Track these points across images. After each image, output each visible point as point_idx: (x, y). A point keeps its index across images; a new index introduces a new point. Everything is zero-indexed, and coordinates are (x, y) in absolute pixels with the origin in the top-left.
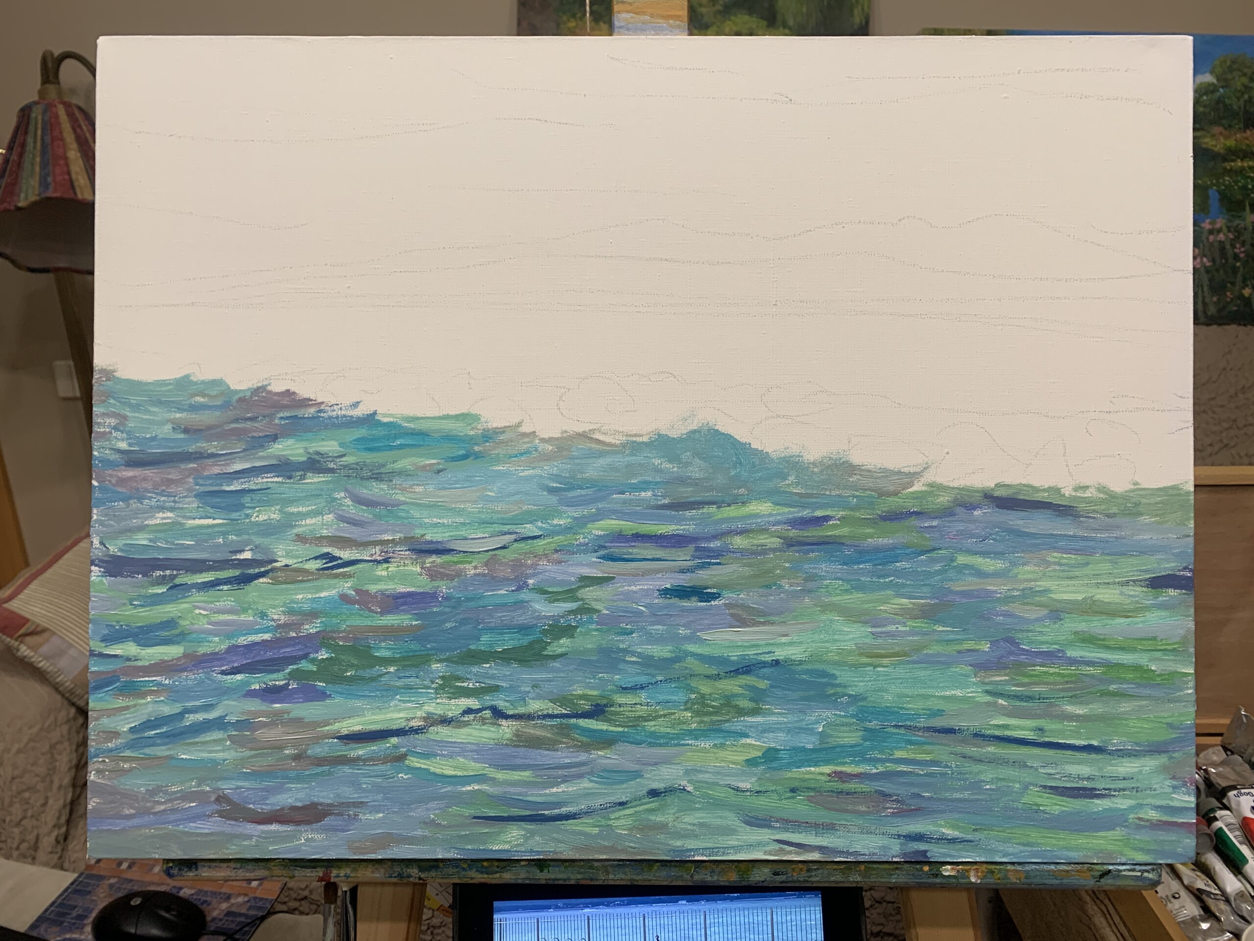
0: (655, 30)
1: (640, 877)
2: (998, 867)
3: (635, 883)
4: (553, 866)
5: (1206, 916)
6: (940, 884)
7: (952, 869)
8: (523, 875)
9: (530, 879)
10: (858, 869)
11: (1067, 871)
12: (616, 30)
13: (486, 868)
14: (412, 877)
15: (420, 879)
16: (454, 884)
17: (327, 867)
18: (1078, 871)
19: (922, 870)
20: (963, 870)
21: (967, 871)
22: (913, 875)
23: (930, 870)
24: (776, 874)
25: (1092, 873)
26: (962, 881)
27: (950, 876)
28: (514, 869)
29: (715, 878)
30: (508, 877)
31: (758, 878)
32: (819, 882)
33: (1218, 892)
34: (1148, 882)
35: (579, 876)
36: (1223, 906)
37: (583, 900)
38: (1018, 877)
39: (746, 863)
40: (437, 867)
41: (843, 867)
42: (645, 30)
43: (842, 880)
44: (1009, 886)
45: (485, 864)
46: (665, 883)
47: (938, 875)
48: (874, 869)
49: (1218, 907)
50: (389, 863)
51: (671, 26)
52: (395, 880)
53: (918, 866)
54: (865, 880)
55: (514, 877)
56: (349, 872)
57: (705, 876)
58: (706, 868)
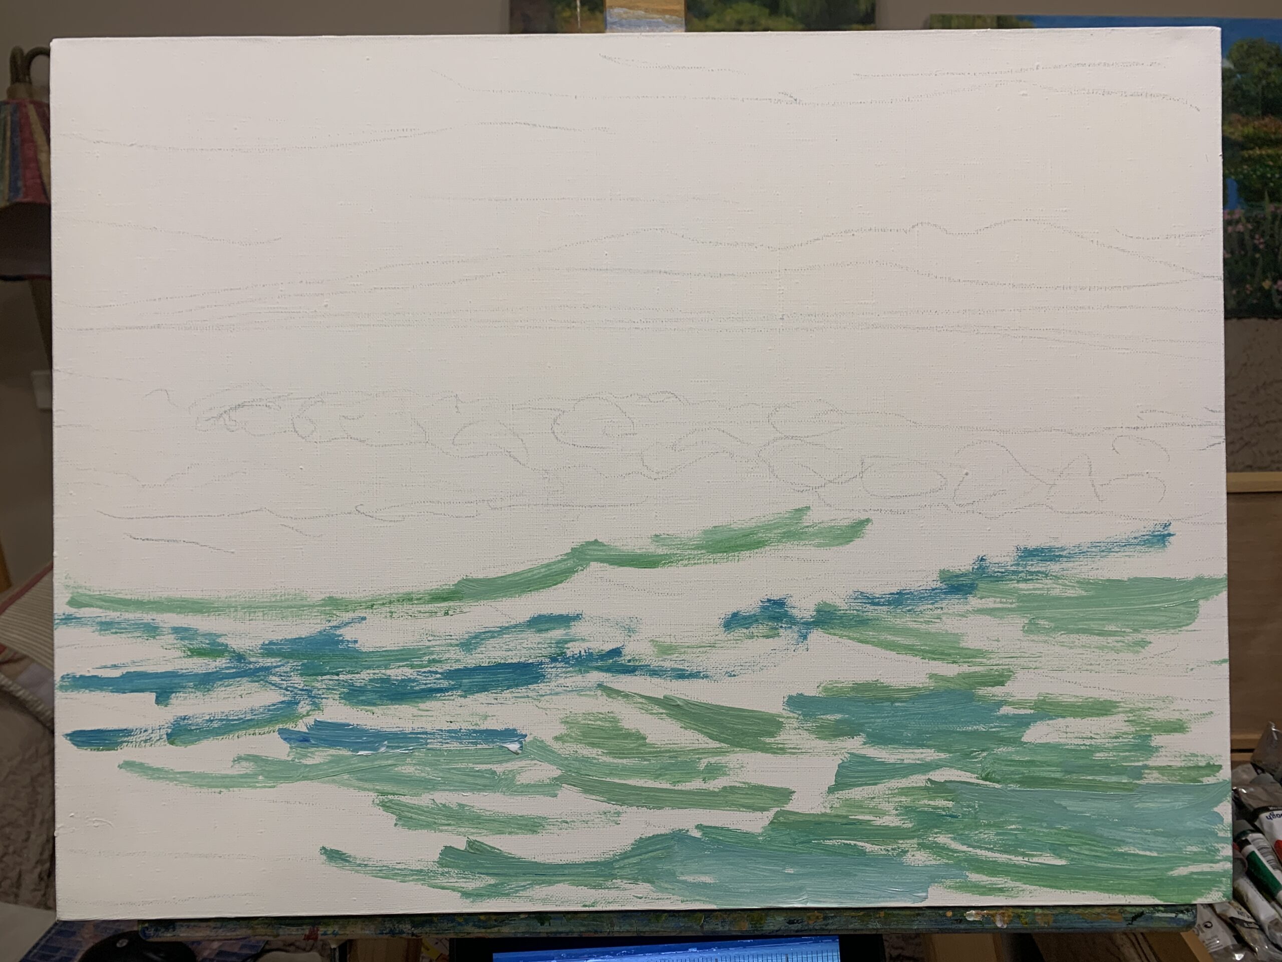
0: (649, 26)
1: (647, 929)
2: (1025, 911)
3: (642, 934)
4: (555, 919)
5: (1239, 946)
6: (964, 930)
7: (977, 914)
8: (522, 929)
9: (531, 933)
10: (878, 916)
11: (1098, 914)
12: (608, 26)
13: (484, 922)
14: (404, 933)
15: (413, 934)
16: (451, 940)
17: (313, 925)
18: (1109, 914)
19: (944, 915)
20: (988, 914)
21: (993, 916)
22: (936, 920)
23: (954, 915)
24: (791, 922)
25: (1123, 916)
26: (987, 926)
27: (974, 921)
28: (513, 922)
29: (727, 928)
30: (507, 931)
31: (772, 928)
32: (836, 930)
33: (1251, 920)
34: (1182, 923)
35: (583, 929)
36: (1257, 935)
37: (588, 950)
38: (1046, 921)
39: (759, 912)
40: (432, 922)
41: (862, 913)
42: (639, 26)
43: (862, 927)
44: (1037, 931)
45: (482, 917)
46: (673, 934)
47: (962, 920)
48: (894, 915)
49: (1252, 936)
50: (380, 919)
51: (668, 22)
52: (386, 937)
53: (941, 912)
54: (885, 927)
55: (513, 931)
56: (337, 930)
57: (716, 926)
58: (717, 917)
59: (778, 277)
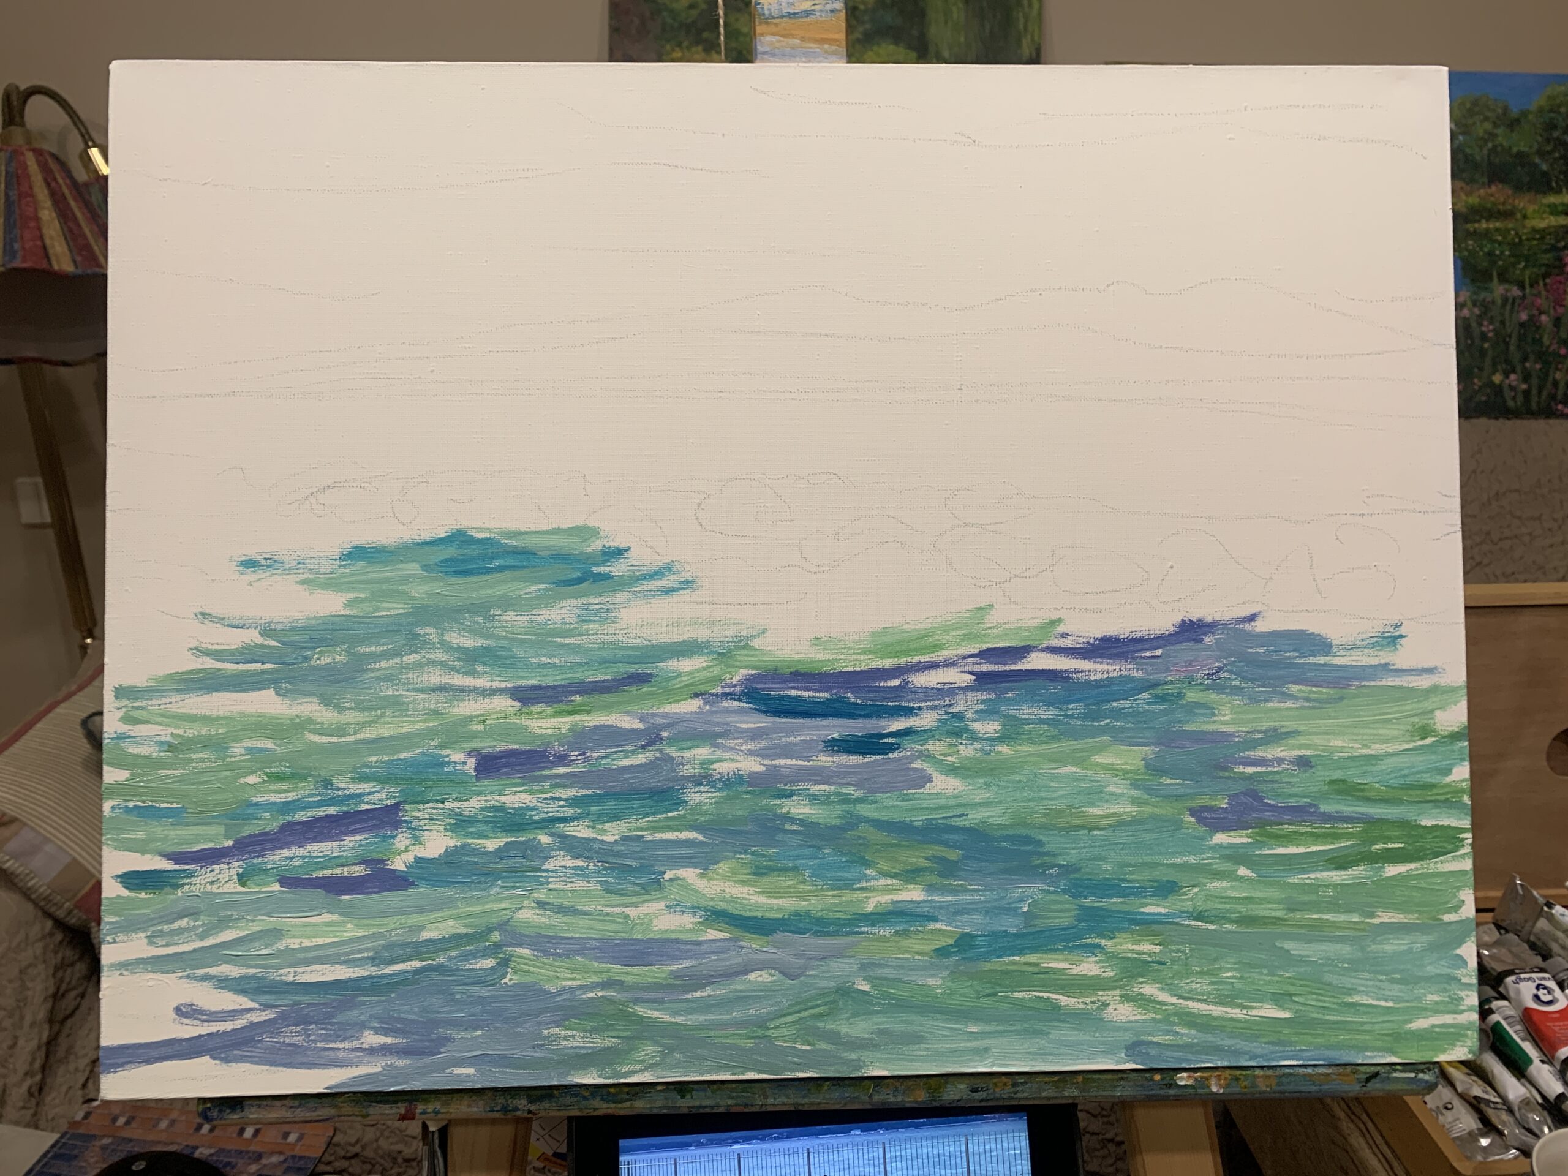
0: (806, 57)
1: (806, 1100)
2: (1244, 1073)
3: (800, 1108)
4: (697, 1090)
5: (1485, 1130)
6: (1175, 1096)
7: (1189, 1077)
8: (659, 1104)
9: (669, 1108)
10: (1075, 1081)
11: (1328, 1075)
12: (759, 56)
13: (614, 1095)
14: (519, 1110)
15: (529, 1112)
16: (570, 1118)
17: (410, 1102)
18: (1340, 1074)
19: (1152, 1080)
20: (1202, 1077)
21: (1207, 1079)
22: (1142, 1086)
23: (1162, 1079)
24: (974, 1090)
25: (1356, 1076)
26: (1200, 1091)
27: (1186, 1085)
28: (648, 1095)
29: (900, 1099)
30: (640, 1106)
31: (952, 1097)
32: (1026, 1098)
33: (1498, 1100)
34: (1423, 1084)
35: (730, 1102)
36: (1505, 1116)
37: (732, 1134)
38: (1268, 1083)
39: (938, 1078)
40: (550, 1097)
41: (1056, 1078)
42: (794, 57)
43: (1056, 1095)
44: (1257, 1095)
45: (612, 1090)
46: (837, 1107)
47: (1172, 1085)
48: (1094, 1081)
49: (1501, 1118)
50: (490, 1094)
51: (826, 52)
52: (497, 1115)
53: (1147, 1075)
54: (1084, 1094)
55: (648, 1106)
56: (438, 1107)
57: (887, 1097)
58: (888, 1086)
59: (955, 342)
